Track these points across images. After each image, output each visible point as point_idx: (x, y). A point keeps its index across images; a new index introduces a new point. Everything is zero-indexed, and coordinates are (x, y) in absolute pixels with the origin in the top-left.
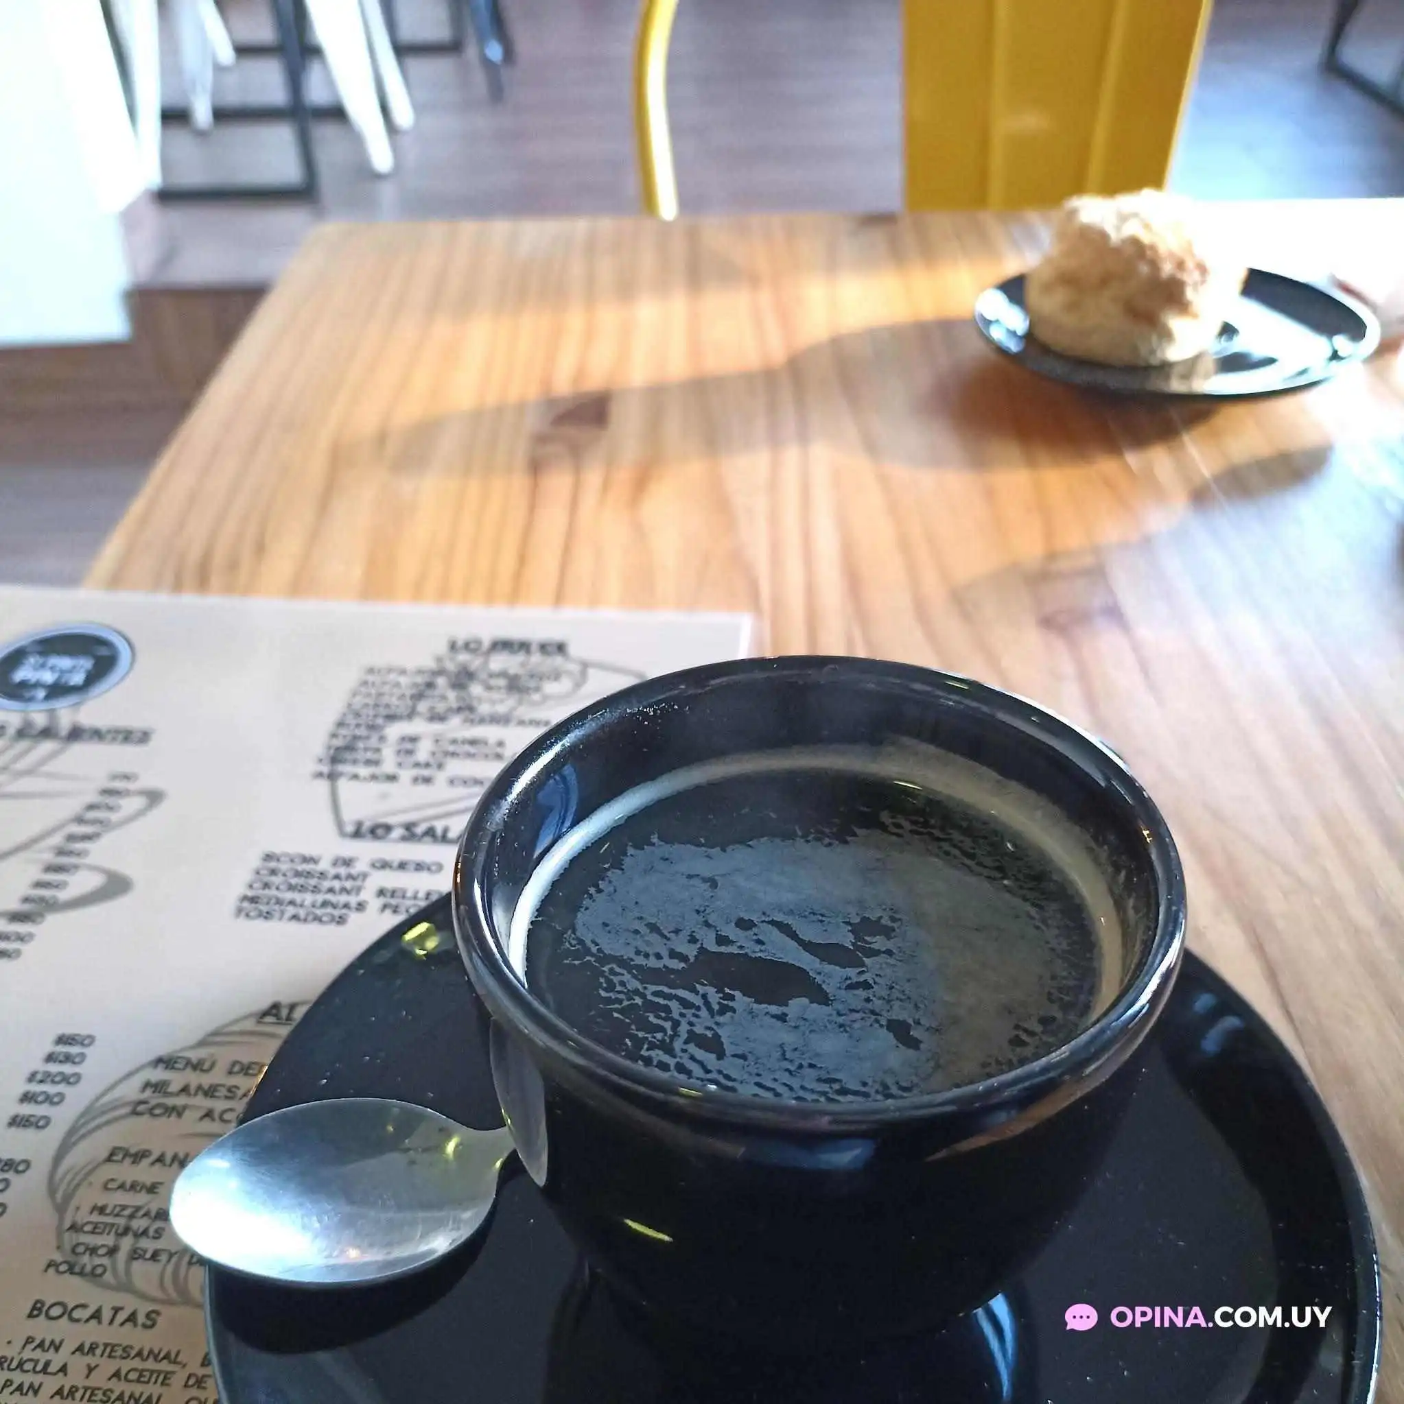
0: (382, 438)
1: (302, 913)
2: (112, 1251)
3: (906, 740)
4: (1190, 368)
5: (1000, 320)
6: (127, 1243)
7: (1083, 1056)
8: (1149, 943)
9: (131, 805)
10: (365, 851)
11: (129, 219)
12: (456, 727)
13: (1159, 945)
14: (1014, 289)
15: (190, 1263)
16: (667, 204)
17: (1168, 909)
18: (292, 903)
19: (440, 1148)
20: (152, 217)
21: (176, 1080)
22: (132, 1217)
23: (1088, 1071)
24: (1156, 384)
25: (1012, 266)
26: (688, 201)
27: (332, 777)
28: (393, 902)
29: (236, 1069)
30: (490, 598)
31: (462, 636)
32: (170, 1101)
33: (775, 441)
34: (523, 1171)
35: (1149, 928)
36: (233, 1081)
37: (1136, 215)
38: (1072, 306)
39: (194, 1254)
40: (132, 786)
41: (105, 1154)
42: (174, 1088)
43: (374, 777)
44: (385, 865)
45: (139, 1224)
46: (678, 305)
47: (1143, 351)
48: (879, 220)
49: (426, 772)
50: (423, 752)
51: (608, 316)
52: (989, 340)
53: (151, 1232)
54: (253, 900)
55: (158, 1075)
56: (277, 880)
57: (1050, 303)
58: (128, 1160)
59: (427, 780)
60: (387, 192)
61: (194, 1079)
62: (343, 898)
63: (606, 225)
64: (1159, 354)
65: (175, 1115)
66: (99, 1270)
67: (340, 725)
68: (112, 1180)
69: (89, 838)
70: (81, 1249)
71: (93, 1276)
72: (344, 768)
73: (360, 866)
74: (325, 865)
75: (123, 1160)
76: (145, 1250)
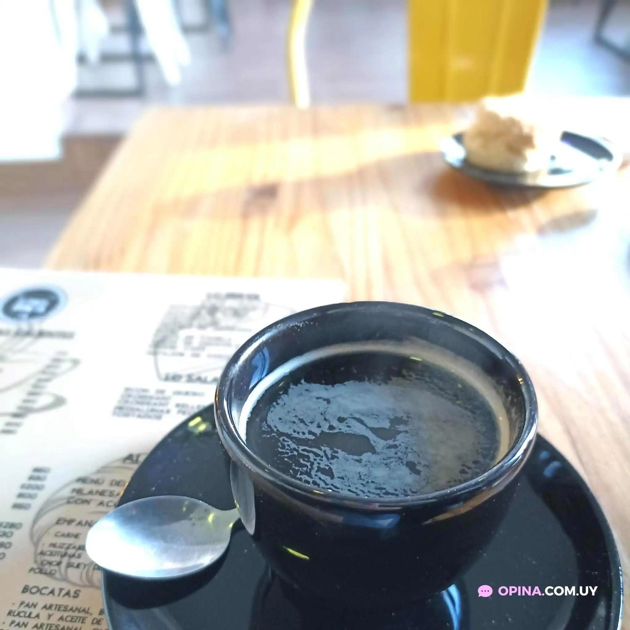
1: (142, 414)
2: (59, 564)
4: (536, 174)
6: (65, 560)
7: (495, 477)
8: (522, 429)
9: (65, 366)
10: (170, 387)
12: (210, 332)
13: (526, 429)
14: (459, 138)
15: (94, 569)
17: (530, 413)
18: (138, 410)
19: (206, 518)
21: (87, 488)
22: (68, 548)
23: (495, 485)
24: (520, 181)
25: (458, 128)
27: (155, 354)
28: (184, 409)
29: (114, 483)
30: (225, 273)
32: (85, 497)
34: (244, 528)
35: (521, 422)
36: (112, 488)
38: (484, 147)
39: (96, 565)
40: (66, 357)
41: (55, 520)
42: (86, 491)
43: (174, 354)
44: (178, 393)
45: (71, 551)
48: (398, 108)
49: (196, 352)
50: (196, 343)
52: (446, 162)
53: (77, 555)
54: (120, 408)
55: (78, 486)
56: (131, 399)
57: (474, 145)
58: (66, 524)
59: (197, 355)
61: (94, 487)
62: (161, 408)
63: (275, 110)
64: (521, 168)
65: (86, 504)
66: (53, 572)
67: (159, 331)
68: (59, 532)
69: (47, 380)
70: (45, 562)
71: (50, 574)
72: (161, 350)
73: (168, 393)
74: (152, 393)
75: (63, 523)
76: (74, 563)
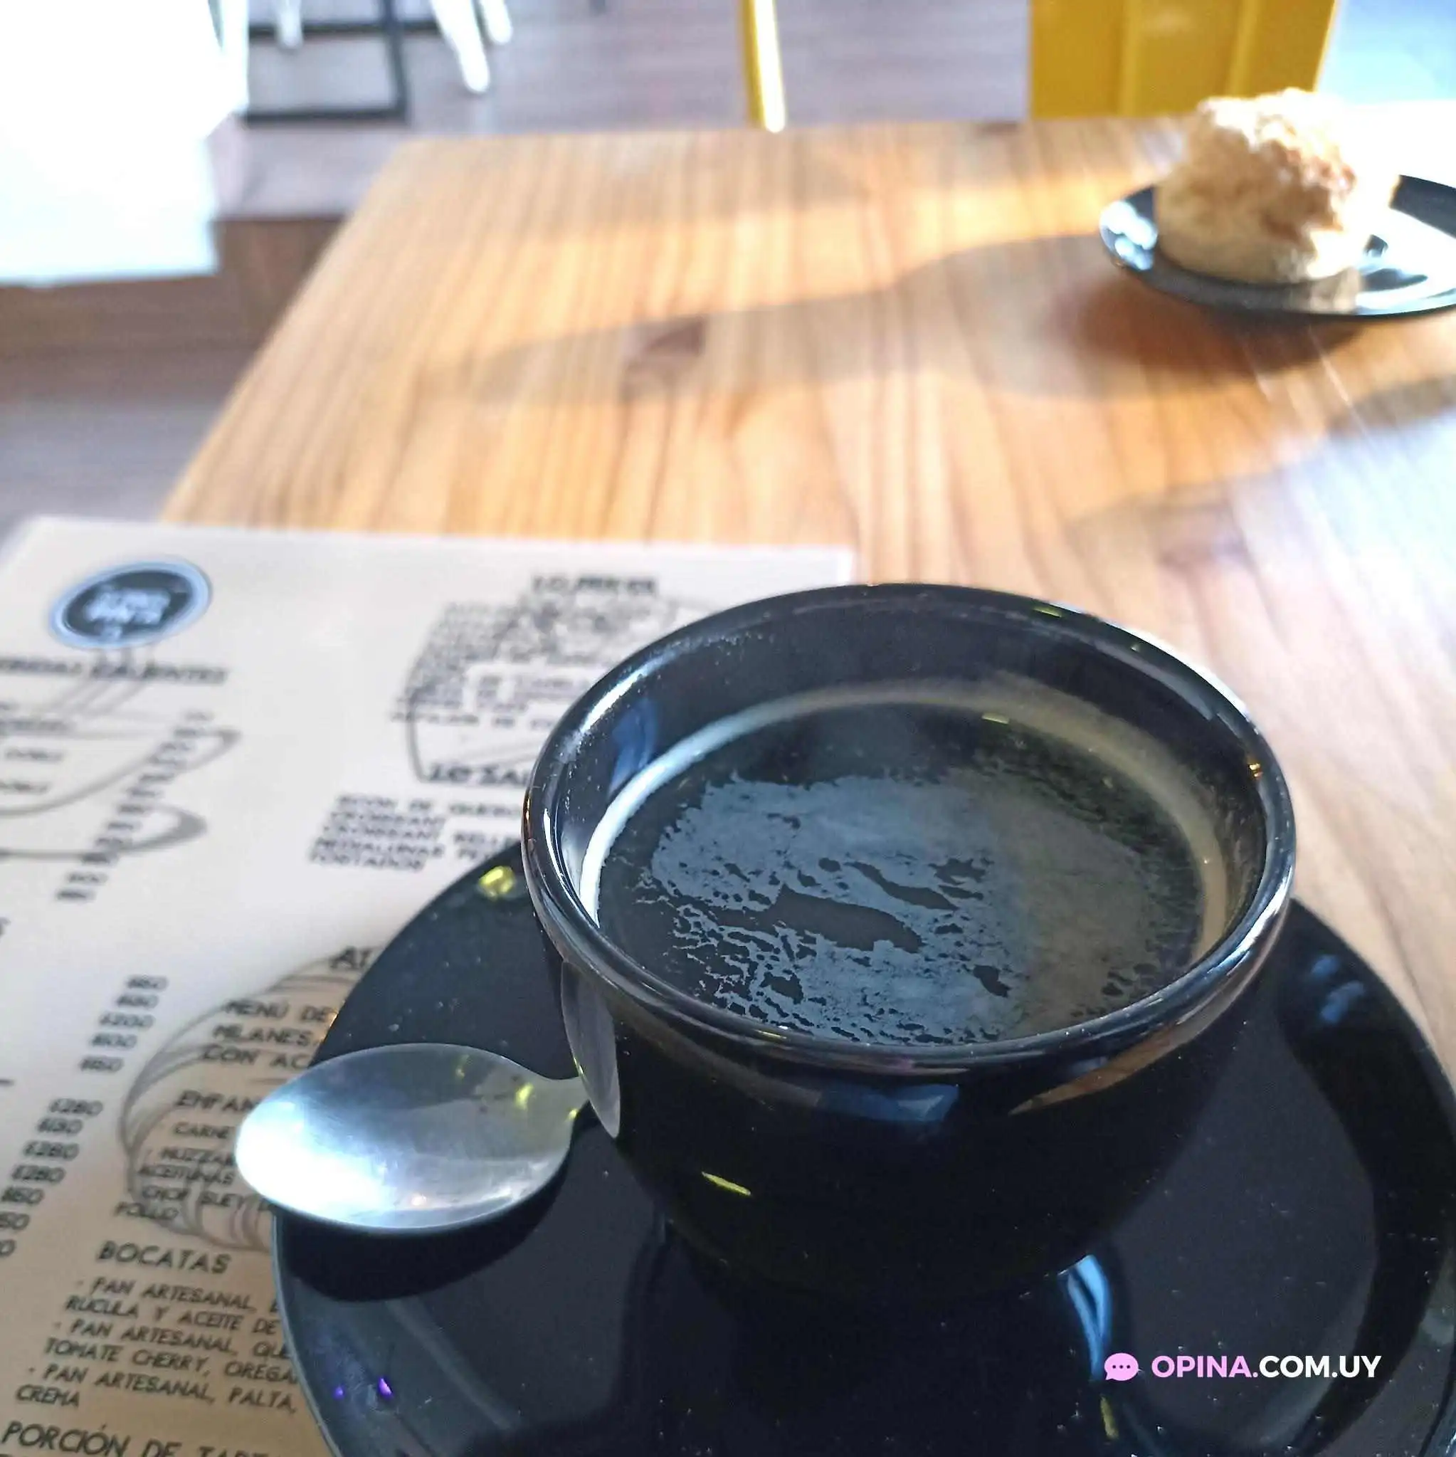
0: (467, 365)
1: (379, 858)
2: (182, 1195)
3: (1002, 673)
4: (1333, 285)
5: (1127, 234)
6: (196, 1188)
7: (1178, 1002)
8: (1253, 887)
9: (204, 745)
10: (443, 795)
11: (215, 142)
12: (539, 668)
13: (1265, 889)
14: (1143, 201)
15: (261, 1209)
16: (774, 115)
17: (1276, 852)
18: (369, 847)
19: (512, 1095)
20: (239, 141)
21: (248, 1024)
22: (203, 1161)
23: (1184, 1019)
24: (1293, 303)
25: (1142, 177)
26: (795, 113)
27: (410, 718)
28: (471, 847)
29: (310, 1014)
30: (577, 531)
31: (547, 570)
32: (242, 1047)
33: (881, 367)
34: (596, 1123)
35: (1254, 871)
36: (306, 1026)
37: (1278, 117)
38: (1205, 219)
40: (206, 726)
41: (174, 1096)
42: (245, 1032)
43: (454, 720)
44: (461, 809)
45: (209, 1169)
46: (782, 222)
47: (1282, 265)
48: (1000, 129)
49: (508, 715)
50: (505, 692)
51: (708, 235)
52: (1113, 256)
53: (222, 1177)
54: (328, 844)
55: (230, 1019)
56: (352, 824)
57: (1179, 216)
58: (199, 1105)
59: (508, 723)
60: (482, 112)
61: (266, 1024)
62: (420, 843)
63: (707, 139)
64: (1299, 269)
65: (246, 1061)
66: (171, 1213)
67: (420, 664)
68: (182, 1124)
69: (162, 778)
70: (152, 1192)
71: (163, 1219)
72: (423, 709)
73: (438, 810)
74: (401, 809)
75: (194, 1105)
76: (215, 1195)
